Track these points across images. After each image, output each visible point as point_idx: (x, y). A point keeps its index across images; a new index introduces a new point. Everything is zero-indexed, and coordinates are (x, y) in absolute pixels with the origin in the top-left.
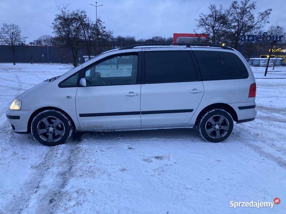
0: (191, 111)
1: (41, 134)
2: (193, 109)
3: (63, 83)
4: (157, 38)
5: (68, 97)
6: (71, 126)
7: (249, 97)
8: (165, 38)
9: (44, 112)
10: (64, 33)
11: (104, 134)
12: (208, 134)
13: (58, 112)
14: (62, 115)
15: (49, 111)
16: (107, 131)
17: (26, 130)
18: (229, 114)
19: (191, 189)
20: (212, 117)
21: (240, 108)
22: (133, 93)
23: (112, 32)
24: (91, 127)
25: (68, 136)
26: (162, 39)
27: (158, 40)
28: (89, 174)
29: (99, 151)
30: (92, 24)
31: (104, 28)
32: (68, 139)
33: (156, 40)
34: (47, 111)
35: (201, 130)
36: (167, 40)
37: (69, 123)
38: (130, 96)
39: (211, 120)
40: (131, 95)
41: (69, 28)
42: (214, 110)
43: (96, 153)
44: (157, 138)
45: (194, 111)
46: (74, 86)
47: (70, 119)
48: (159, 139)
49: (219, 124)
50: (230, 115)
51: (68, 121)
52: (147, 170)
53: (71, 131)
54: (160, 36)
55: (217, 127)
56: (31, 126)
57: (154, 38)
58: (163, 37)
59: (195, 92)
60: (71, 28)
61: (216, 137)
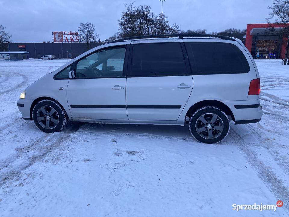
0: (179, 107)
1: (40, 121)
2: (181, 106)
3: (57, 76)
4: (230, 30)
5: (61, 89)
6: (64, 115)
7: (248, 95)
8: (239, 30)
9: (42, 101)
10: (129, 29)
11: (103, 126)
12: (199, 133)
13: (53, 102)
14: (57, 105)
15: (46, 100)
16: (98, 123)
17: (29, 117)
18: (223, 113)
19: (133, 186)
20: (203, 115)
21: (237, 107)
22: (118, 86)
23: (177, 27)
24: (82, 118)
25: (62, 125)
26: (236, 31)
27: (231, 33)
28: (54, 160)
29: (82, 141)
30: (156, 19)
31: (167, 22)
32: (62, 127)
33: (230, 33)
34: (44, 100)
35: (191, 129)
36: (243, 32)
37: (63, 113)
38: (115, 89)
39: (201, 118)
40: (117, 88)
41: (134, 24)
42: (205, 108)
43: (79, 142)
44: (148, 134)
45: (182, 108)
46: (65, 78)
47: (63, 109)
48: (150, 135)
49: (211, 124)
50: (225, 114)
51: (62, 110)
52: (107, 163)
53: (64, 120)
54: (234, 28)
55: (209, 126)
56: (32, 113)
57: (227, 31)
58: (238, 29)
59: (183, 87)
60: (136, 23)
61: (208, 138)
